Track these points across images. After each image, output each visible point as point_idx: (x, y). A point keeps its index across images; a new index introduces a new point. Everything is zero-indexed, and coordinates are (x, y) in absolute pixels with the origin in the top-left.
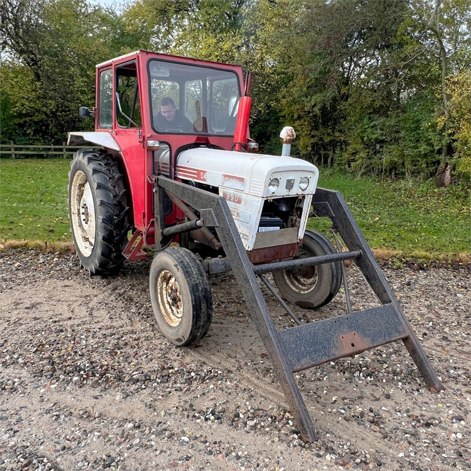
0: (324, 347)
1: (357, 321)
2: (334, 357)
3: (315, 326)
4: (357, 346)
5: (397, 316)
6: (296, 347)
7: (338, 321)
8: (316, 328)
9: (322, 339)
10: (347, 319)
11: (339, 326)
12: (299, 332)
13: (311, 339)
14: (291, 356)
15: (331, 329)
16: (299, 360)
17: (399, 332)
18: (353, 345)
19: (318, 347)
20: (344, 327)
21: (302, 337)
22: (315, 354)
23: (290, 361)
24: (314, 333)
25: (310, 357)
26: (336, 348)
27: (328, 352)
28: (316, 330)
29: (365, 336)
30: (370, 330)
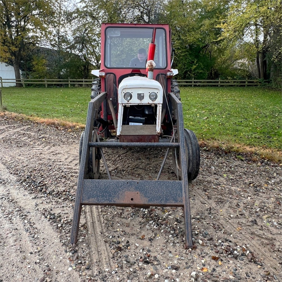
0: (110, 196)
1: (145, 186)
2: (114, 203)
3: (111, 182)
4: (135, 201)
5: (182, 190)
6: (91, 190)
7: (130, 183)
8: (111, 184)
9: (112, 191)
10: (138, 183)
11: (129, 186)
12: (98, 183)
13: (103, 189)
14: (85, 195)
15: (121, 186)
16: (89, 198)
17: (176, 201)
18: (132, 199)
19: (106, 194)
20: (132, 187)
21: (98, 186)
22: (102, 198)
23: (83, 197)
24: (108, 186)
25: (97, 198)
26: (119, 198)
27: (111, 199)
28: (110, 185)
29: (145, 196)
30: (151, 194)
